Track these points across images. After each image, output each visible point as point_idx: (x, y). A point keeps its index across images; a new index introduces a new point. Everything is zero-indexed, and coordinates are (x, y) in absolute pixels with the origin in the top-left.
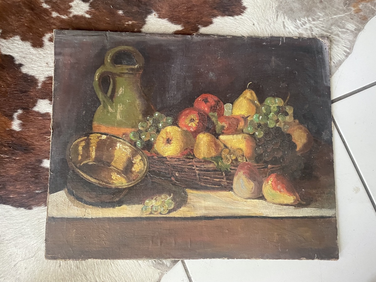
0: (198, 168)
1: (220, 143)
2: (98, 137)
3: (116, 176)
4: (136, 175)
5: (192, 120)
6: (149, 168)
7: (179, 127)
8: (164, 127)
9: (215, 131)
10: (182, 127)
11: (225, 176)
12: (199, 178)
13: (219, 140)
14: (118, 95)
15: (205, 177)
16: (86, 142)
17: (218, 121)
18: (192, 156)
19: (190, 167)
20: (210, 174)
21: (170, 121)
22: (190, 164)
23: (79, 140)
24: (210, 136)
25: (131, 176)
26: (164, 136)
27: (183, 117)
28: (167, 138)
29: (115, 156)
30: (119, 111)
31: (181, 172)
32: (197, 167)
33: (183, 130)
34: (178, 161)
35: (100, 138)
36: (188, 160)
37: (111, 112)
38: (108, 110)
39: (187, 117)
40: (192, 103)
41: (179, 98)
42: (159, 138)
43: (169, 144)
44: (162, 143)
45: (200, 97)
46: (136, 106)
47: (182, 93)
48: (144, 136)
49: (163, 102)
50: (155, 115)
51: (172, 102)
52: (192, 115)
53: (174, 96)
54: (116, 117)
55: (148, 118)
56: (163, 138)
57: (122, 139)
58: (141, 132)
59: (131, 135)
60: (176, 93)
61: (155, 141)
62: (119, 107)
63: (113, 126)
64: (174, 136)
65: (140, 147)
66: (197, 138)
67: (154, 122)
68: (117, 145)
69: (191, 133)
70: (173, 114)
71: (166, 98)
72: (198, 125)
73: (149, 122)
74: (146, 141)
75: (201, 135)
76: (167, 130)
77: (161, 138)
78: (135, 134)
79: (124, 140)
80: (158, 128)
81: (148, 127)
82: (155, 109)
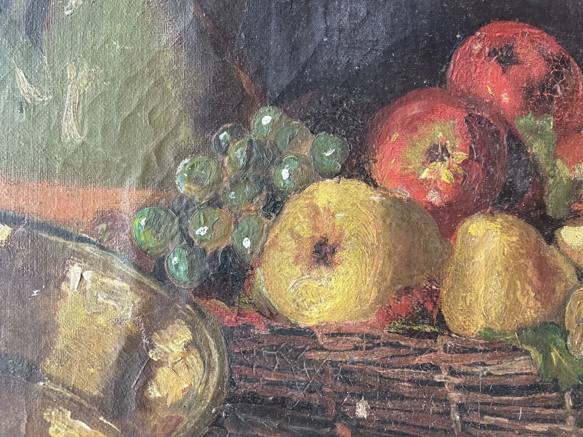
0: (457, 381)
1: (560, 259)
3: (71, 428)
4: (171, 418)
5: (436, 153)
6: (229, 382)
7: (376, 186)
8: (302, 184)
9: (542, 206)
10: (389, 185)
11: (573, 408)
12: (464, 423)
13: (555, 252)
14: (67, 13)
15: (486, 417)
17: (555, 157)
18: (430, 324)
19: (422, 375)
20: (509, 403)
21: (328, 154)
22: (423, 359)
24: (516, 231)
25: (143, 424)
26: (304, 229)
27: (395, 136)
28: (317, 235)
29: (61, 329)
30: (71, 97)
31: (383, 398)
32: (453, 373)
33: (395, 200)
34: (368, 348)
36: (412, 343)
37: (28, 100)
38: (14, 89)
39: (415, 137)
40: (442, 67)
41: (377, 41)
42: (276, 237)
43: (323, 268)
44: (291, 260)
45: (478, 34)
46: (162, 73)
47: (393, 16)
48: (206, 228)
49: (299, 59)
50: (260, 123)
51: (344, 60)
52: (437, 128)
53: (354, 29)
54: (60, 130)
55: (221, 137)
56: (297, 237)
57: (94, 243)
58: (187, 207)
59: (139, 224)
60: (363, 13)
61: (259, 255)
62: (70, 74)
63: (47, 174)
64: (352, 227)
65: (185, 283)
66: (455, 239)
67: (252, 160)
68: (68, 275)
69: (432, 213)
70: (346, 118)
71: (313, 35)
72: (465, 177)
73: (226, 159)
74: (215, 254)
75: (475, 225)
76: (314, 197)
77: (288, 237)
78: (162, 219)
79: (102, 248)
80: (270, 187)
81: (227, 185)
82: (257, 90)
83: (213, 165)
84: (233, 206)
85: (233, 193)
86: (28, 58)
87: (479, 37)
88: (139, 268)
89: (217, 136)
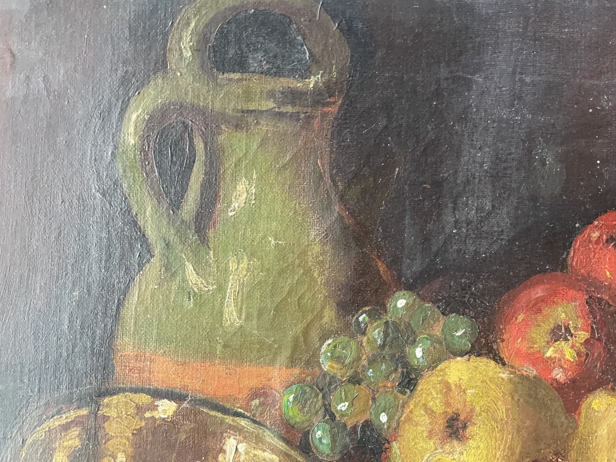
2: (140, 409)
5: (559, 333)
7: (504, 364)
8: (434, 362)
10: (517, 363)
14: (230, 214)
16: (86, 430)
21: (459, 334)
23: (56, 422)
26: (437, 404)
27: (521, 317)
28: (450, 410)
30: (232, 287)
33: (522, 377)
35: (148, 415)
37: (196, 290)
38: (184, 280)
39: (540, 318)
40: (563, 254)
41: (502, 231)
42: (411, 412)
43: (455, 443)
44: (425, 434)
45: (596, 223)
46: (310, 264)
47: (517, 208)
48: (347, 404)
49: (430, 249)
50: (396, 305)
51: (472, 248)
52: (559, 309)
53: (481, 221)
54: (222, 315)
55: (361, 319)
56: (430, 412)
57: (248, 418)
58: (330, 384)
59: (288, 400)
60: (488, 207)
61: (395, 429)
62: (232, 266)
63: (208, 355)
64: (482, 403)
65: (328, 455)
66: (579, 414)
67: (388, 339)
68: (224, 448)
69: (557, 389)
70: (475, 301)
71: (443, 228)
72: (587, 355)
73: (365, 339)
74: (354, 428)
75: (597, 401)
76: (446, 374)
77: (422, 412)
78: (307, 396)
79: (255, 422)
80: (406, 365)
81: (365, 363)
82: (393, 276)
83: (353, 344)
84: (371, 383)
85: (371, 370)
86: (196, 253)
87: (596, 226)
88: (287, 442)
89: (357, 318)
